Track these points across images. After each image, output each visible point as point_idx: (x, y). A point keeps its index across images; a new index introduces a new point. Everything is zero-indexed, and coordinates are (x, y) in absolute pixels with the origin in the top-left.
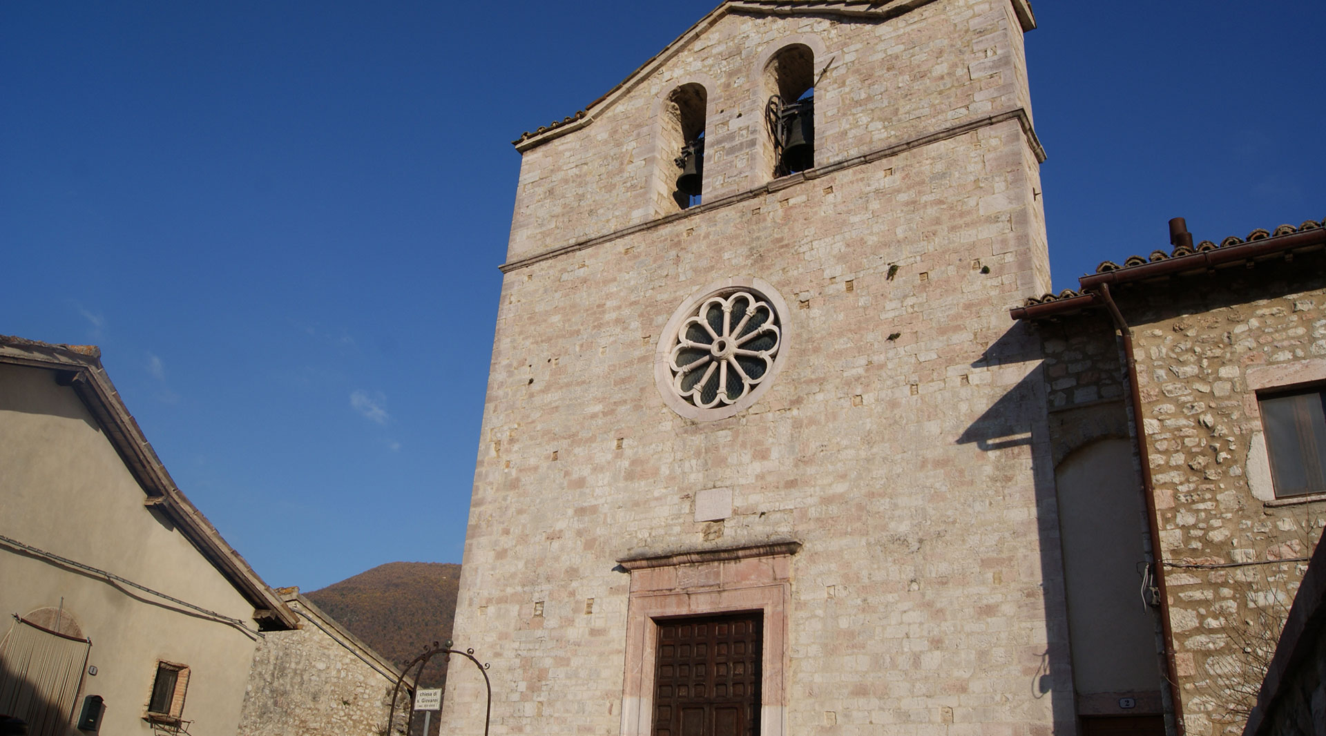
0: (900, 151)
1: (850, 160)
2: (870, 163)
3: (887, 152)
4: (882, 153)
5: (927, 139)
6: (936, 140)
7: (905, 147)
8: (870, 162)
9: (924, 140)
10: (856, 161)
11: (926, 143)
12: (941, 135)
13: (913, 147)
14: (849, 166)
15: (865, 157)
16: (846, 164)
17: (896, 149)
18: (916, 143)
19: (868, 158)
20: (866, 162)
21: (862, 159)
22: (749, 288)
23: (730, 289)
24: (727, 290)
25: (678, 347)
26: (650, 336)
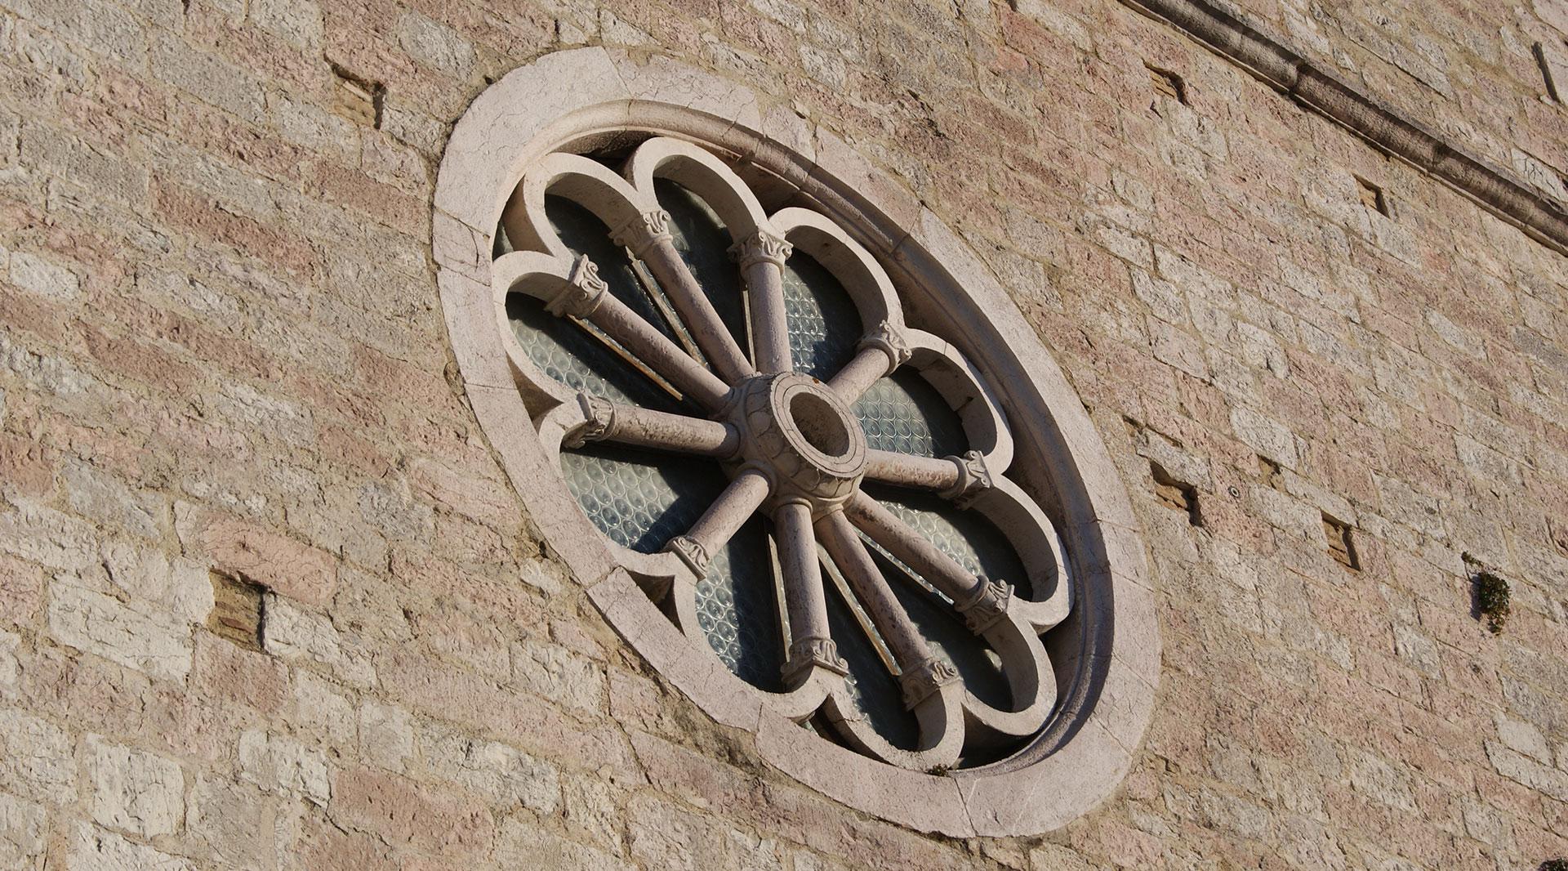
0: (1403, 151)
1: (1258, 38)
2: (1300, 104)
3: (1371, 119)
4: (1358, 110)
5: (1495, 187)
6: (1510, 213)
7: (1426, 151)
8: (1310, 103)
9: (1485, 182)
10: (1271, 58)
11: (1483, 194)
12: (1533, 211)
13: (1445, 174)
14: (1237, 54)
15: (1305, 68)
16: (1235, 37)
17: (1400, 136)
18: (1458, 168)
19: (1310, 83)
20: (1291, 92)
21: (1292, 71)
22: (902, 239)
23: (798, 171)
24: (784, 162)
25: (518, 265)
26: (379, 87)
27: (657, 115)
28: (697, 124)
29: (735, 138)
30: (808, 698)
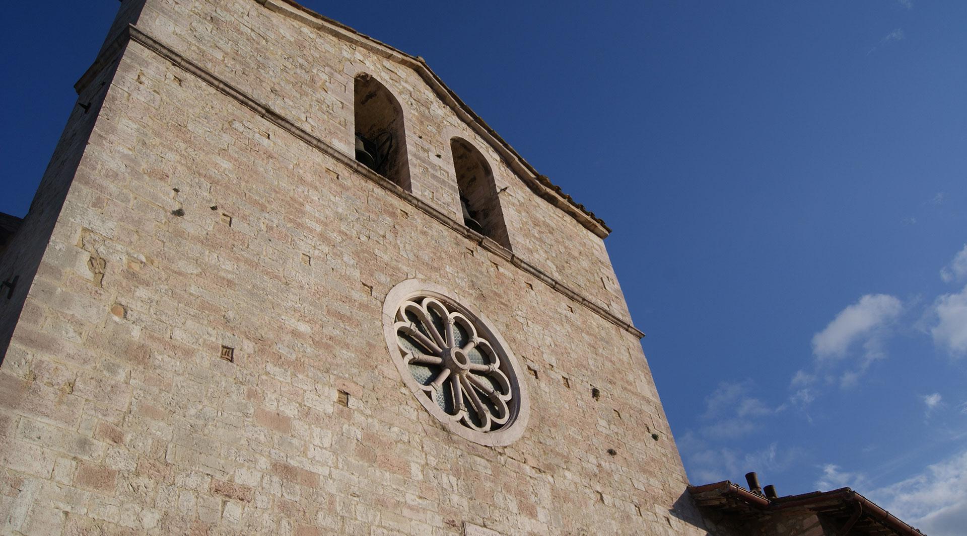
0: (576, 300)
1: (547, 276)
2: (556, 290)
3: (570, 293)
4: (567, 291)
5: (594, 307)
6: (598, 312)
7: (581, 300)
8: (557, 290)
9: (592, 306)
10: (550, 280)
11: (592, 309)
12: (602, 312)
13: (584, 304)
14: (543, 280)
15: (556, 283)
16: (542, 276)
17: (575, 297)
18: (587, 303)
19: (557, 286)
20: (554, 288)
21: (554, 283)
22: (477, 319)
23: (456, 304)
24: (453, 303)
25: (400, 324)
26: (372, 287)
27: (427, 293)
28: (435, 295)
29: (443, 298)
30: (459, 417)
